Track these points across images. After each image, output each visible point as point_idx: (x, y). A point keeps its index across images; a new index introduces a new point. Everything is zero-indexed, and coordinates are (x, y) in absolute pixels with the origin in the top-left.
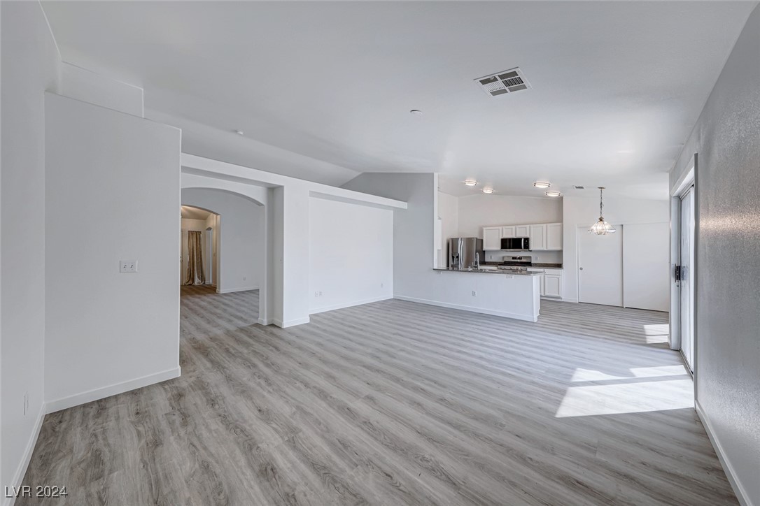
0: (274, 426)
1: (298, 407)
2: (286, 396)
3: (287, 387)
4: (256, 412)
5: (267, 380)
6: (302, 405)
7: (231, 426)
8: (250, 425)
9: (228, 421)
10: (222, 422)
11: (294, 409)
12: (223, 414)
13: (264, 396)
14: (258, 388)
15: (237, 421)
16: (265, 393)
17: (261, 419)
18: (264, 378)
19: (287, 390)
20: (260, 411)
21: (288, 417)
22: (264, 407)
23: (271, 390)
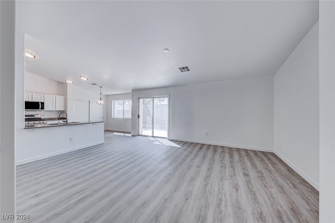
0: (236, 181)
1: (222, 180)
2: (221, 187)
3: (214, 191)
4: (239, 191)
5: (219, 205)
6: (220, 180)
7: (253, 193)
8: (245, 188)
9: (254, 197)
10: (257, 199)
11: (224, 181)
12: (256, 203)
13: (230, 195)
14: (229, 203)
15: (250, 194)
16: (228, 197)
17: (239, 186)
18: (219, 208)
19: (216, 190)
20: (237, 190)
21: (229, 180)
22: (234, 190)
23: (224, 196)
